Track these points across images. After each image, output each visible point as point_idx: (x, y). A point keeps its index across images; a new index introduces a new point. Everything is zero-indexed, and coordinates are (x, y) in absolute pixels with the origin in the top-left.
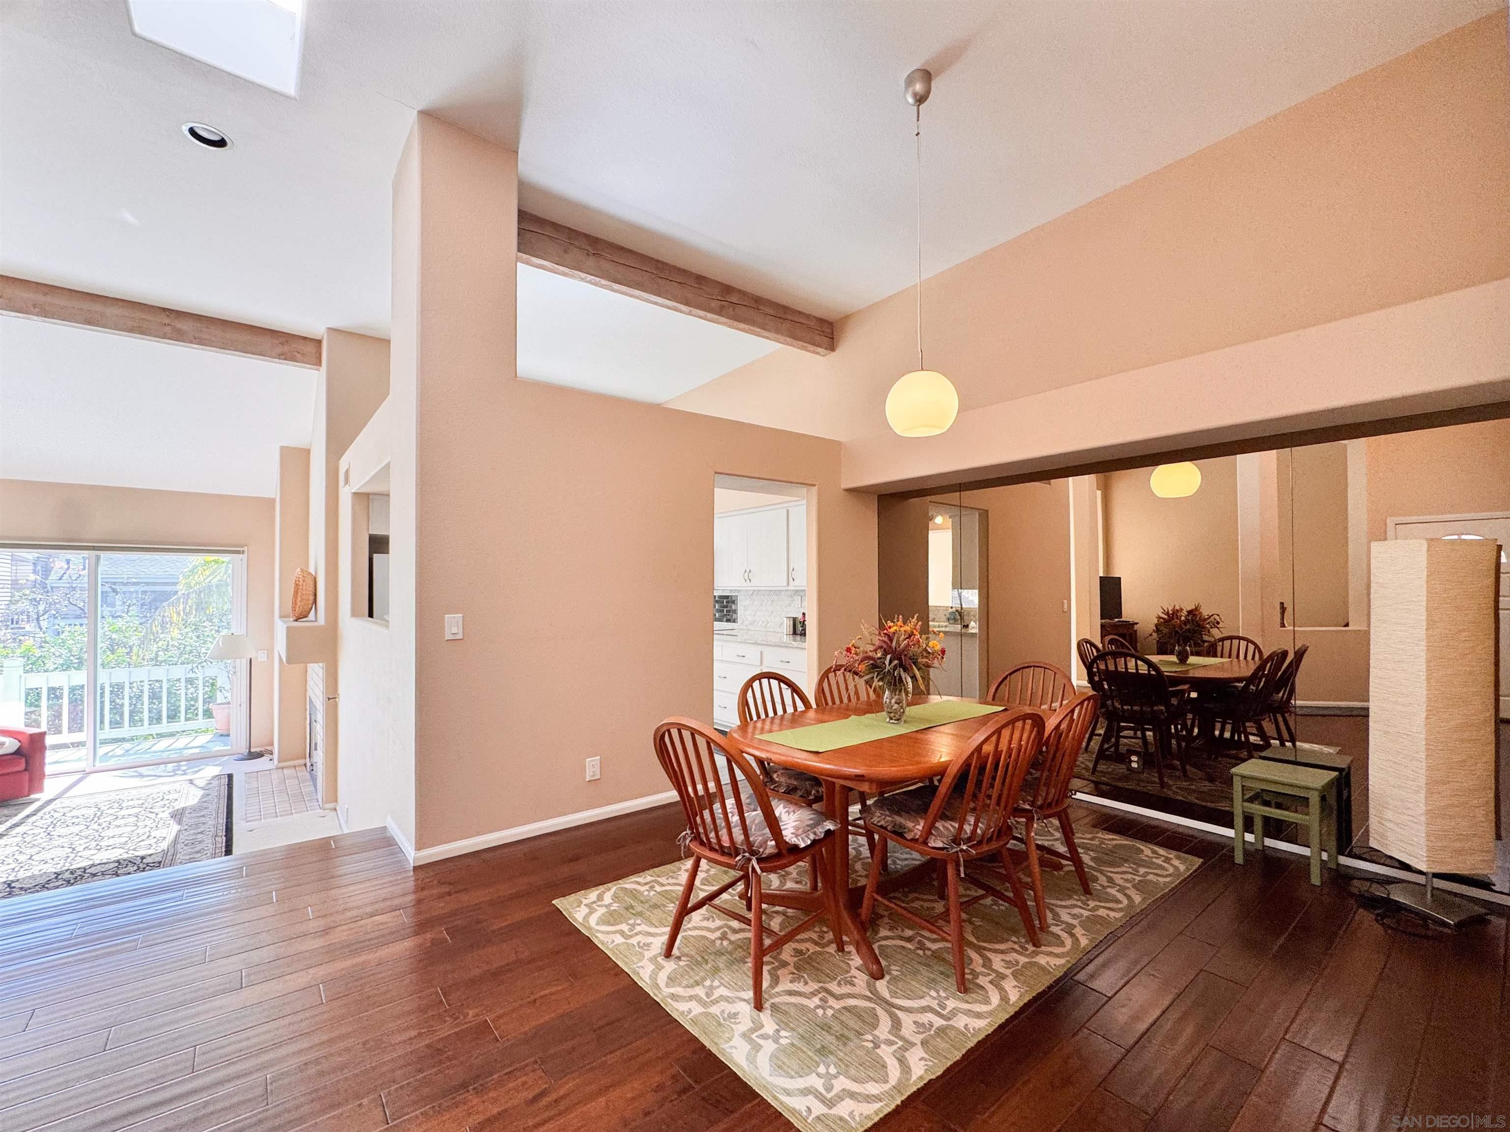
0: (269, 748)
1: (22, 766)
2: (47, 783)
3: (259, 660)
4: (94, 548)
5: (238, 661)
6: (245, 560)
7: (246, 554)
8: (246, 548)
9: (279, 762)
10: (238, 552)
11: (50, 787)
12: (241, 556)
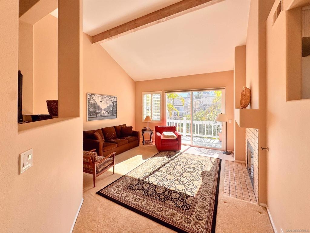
0: (232, 151)
1: (177, 143)
2: (182, 147)
3: (229, 122)
4: (192, 91)
5: (223, 122)
6: (225, 91)
7: (225, 89)
8: (225, 87)
9: (236, 160)
10: (223, 89)
11: (183, 148)
12: (223, 90)
